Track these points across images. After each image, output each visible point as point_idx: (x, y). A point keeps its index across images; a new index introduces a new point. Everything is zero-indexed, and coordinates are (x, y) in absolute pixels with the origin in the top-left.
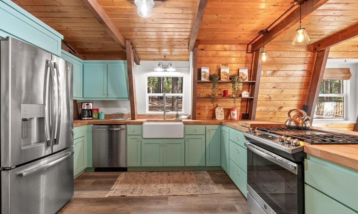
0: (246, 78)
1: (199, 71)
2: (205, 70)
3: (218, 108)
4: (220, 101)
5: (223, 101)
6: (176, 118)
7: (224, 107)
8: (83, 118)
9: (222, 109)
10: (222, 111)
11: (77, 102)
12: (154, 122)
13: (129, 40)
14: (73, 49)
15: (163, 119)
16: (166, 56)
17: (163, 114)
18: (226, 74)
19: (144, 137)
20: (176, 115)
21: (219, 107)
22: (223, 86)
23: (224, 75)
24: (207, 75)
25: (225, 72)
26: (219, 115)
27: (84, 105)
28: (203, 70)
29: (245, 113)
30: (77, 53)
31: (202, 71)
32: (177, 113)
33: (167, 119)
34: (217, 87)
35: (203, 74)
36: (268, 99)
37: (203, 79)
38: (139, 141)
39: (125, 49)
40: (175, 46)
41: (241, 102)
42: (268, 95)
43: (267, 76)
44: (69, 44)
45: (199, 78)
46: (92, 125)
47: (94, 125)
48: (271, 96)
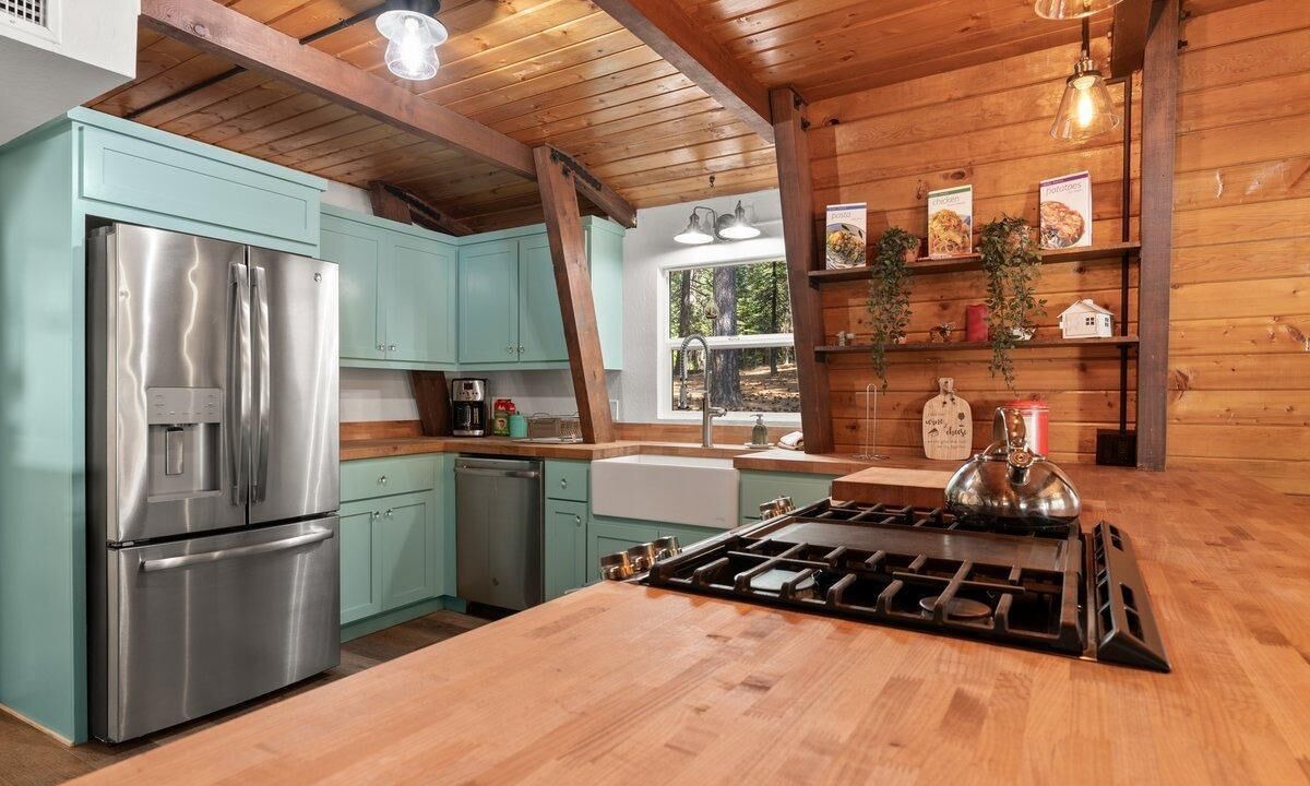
0: (1080, 231)
1: (818, 224)
2: (848, 219)
3: (941, 397)
4: (955, 362)
5: (968, 362)
6: (754, 442)
7: (974, 397)
8: (456, 433)
9: (963, 406)
10: (961, 416)
11: (446, 376)
12: (663, 454)
13: (540, 144)
14: (426, 204)
15: (699, 446)
16: (716, 176)
17: (702, 424)
18: (954, 222)
19: (597, 510)
20: (755, 428)
21: (946, 393)
22: (961, 284)
23: (946, 229)
24: (857, 239)
25: (951, 215)
26: (942, 436)
27: (460, 386)
28: (834, 217)
29: (1117, 426)
30: (442, 215)
31: (829, 222)
32: (759, 421)
33: (716, 446)
34: (901, 297)
35: (833, 238)
36: (1276, 346)
37: (834, 263)
38: (579, 524)
39: (535, 178)
40: (722, 131)
41: (1083, 368)
42: (1279, 318)
43: (1250, 201)
44: (410, 192)
45: (818, 259)
46: (457, 455)
47: (463, 454)
48: (1299, 323)
